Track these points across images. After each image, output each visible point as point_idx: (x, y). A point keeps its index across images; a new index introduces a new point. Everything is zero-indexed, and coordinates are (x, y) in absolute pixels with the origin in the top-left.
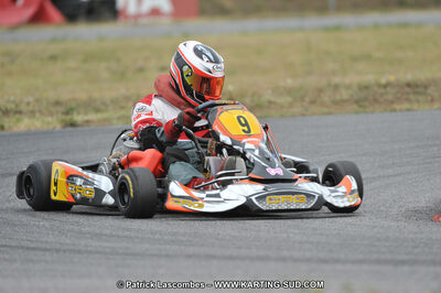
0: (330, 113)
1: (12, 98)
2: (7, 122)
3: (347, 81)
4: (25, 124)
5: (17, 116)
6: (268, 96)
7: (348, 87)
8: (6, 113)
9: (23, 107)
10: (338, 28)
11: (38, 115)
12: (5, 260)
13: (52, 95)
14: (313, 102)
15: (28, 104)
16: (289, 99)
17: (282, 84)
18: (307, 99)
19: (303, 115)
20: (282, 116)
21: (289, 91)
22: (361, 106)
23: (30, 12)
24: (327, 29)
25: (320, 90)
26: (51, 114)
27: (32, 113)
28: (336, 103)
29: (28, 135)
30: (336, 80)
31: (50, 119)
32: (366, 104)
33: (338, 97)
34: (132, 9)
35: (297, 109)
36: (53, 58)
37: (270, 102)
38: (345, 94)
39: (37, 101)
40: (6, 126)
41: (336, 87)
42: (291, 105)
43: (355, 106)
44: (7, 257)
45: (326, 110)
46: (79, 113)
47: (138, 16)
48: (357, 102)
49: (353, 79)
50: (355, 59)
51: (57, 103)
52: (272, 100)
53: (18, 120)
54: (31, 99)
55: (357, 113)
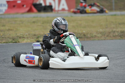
0: (112, 39)
1: (22, 34)
2: (20, 40)
3: (117, 30)
4: (25, 41)
5: (24, 39)
6: (95, 34)
7: (118, 32)
8: (20, 38)
9: (25, 36)
10: (115, 15)
11: (29, 38)
12: (19, 80)
13: (33, 33)
14: (107, 36)
15: (26, 35)
16: (101, 35)
17: (99, 31)
18: (106, 35)
19: (105, 40)
20: (98, 40)
21: (101, 33)
22: (121, 37)
23: (28, 9)
24: (112, 15)
25: (110, 33)
26: (33, 38)
27: (28, 38)
28: (114, 36)
29: (26, 44)
30: (114, 30)
31: (32, 40)
32: (123, 37)
33: (115, 35)
34: (57, 9)
35: (103, 38)
36: (34, 22)
37: (95, 36)
38: (117, 34)
39: (29, 34)
40: (20, 41)
41: (114, 32)
42: (101, 37)
43: (119, 37)
44: (19, 78)
45: (111, 38)
46: (41, 38)
47: (58, 11)
48: (120, 36)
49: (119, 30)
50: (120, 24)
51: (35, 35)
52: (96, 35)
53: (23, 40)
54: (27, 34)
55: (120, 39)
